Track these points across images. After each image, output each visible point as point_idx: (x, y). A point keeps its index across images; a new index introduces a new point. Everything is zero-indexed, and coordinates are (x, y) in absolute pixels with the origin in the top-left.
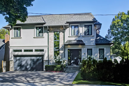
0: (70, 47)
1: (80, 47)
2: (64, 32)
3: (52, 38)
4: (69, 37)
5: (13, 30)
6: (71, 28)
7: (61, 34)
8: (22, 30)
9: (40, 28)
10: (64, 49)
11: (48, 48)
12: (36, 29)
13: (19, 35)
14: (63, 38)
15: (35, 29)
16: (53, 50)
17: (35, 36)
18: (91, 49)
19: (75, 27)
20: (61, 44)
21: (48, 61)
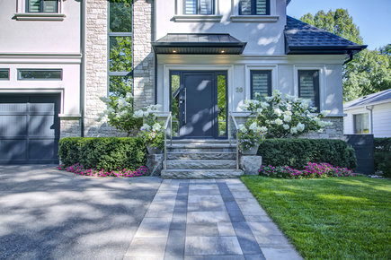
0: (178, 62)
1: (219, 62)
3: (98, 21)
4: (173, 19)
10: (152, 72)
11: (82, 65)
14: (149, 25)
16: (105, 75)
17: (22, 11)
18: (269, 72)
20: (141, 50)
21: (81, 118)
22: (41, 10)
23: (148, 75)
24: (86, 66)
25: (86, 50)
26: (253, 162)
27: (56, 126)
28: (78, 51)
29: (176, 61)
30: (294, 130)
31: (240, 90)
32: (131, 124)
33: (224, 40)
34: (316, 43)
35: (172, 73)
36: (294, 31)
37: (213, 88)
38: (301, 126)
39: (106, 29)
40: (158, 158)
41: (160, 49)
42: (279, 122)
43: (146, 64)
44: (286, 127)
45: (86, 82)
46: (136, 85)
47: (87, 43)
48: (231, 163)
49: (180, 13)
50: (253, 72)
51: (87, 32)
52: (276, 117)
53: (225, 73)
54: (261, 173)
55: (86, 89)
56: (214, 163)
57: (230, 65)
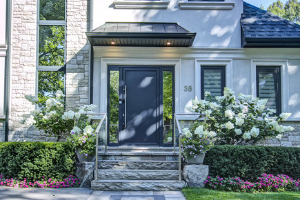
1: (165, 55)
3: (27, 8)
4: (113, 6)
10: (87, 67)
11: (7, 58)
14: (85, 13)
16: (34, 70)
18: (221, 69)
20: (75, 41)
23: (82, 71)
24: (12, 60)
25: (12, 40)
26: (198, 172)
28: (2, 42)
29: (116, 54)
30: (247, 135)
31: (189, 89)
32: (60, 127)
33: (170, 30)
34: (277, 34)
35: (111, 68)
36: (251, 20)
37: (157, 84)
38: (255, 131)
39: (35, 17)
40: (88, 166)
41: (97, 40)
42: (229, 126)
43: (80, 58)
44: (238, 132)
45: (12, 78)
46: (69, 82)
47: (13, 33)
48: (173, 173)
50: (204, 68)
51: (13, 20)
52: (227, 120)
53: (171, 69)
54: (207, 185)
55: (11, 86)
56: (153, 173)
57: (177, 59)
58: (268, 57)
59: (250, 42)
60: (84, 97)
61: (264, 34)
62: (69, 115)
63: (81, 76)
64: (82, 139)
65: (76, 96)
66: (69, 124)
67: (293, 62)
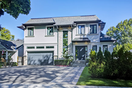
0: (77, 44)
1: (86, 44)
2: (72, 31)
3: (61, 36)
4: (76, 35)
5: (27, 30)
6: (78, 27)
7: (69, 33)
8: (34, 30)
9: (50, 28)
11: (58, 45)
12: (48, 29)
13: (32, 34)
14: (71, 37)
15: (46, 29)
16: (62, 47)
17: (47, 35)
18: (96, 46)
19: (81, 27)
20: (69, 42)
21: (58, 56)
22: (50, 34)
23: (71, 47)
24: (59, 45)
27: (53, 58)
28: (57, 43)
31: (90, 50)
32: (67, 57)
33: (87, 40)
34: (106, 40)
35: (76, 46)
36: (101, 37)
37: (84, 49)
39: (62, 38)
41: (73, 42)
43: (70, 45)
45: (59, 48)
46: (68, 49)
47: (59, 41)
49: (77, 34)
50: (93, 46)
51: (59, 38)
53: (87, 46)
55: (59, 50)
56: (81, 64)
57: (88, 44)
58: (105, 44)
59: (101, 41)
60: (71, 52)
61: (104, 40)
62: (68, 55)
63: (70, 48)
64: (70, 59)
65: (69, 52)
66: (69, 57)
67: (110, 44)
